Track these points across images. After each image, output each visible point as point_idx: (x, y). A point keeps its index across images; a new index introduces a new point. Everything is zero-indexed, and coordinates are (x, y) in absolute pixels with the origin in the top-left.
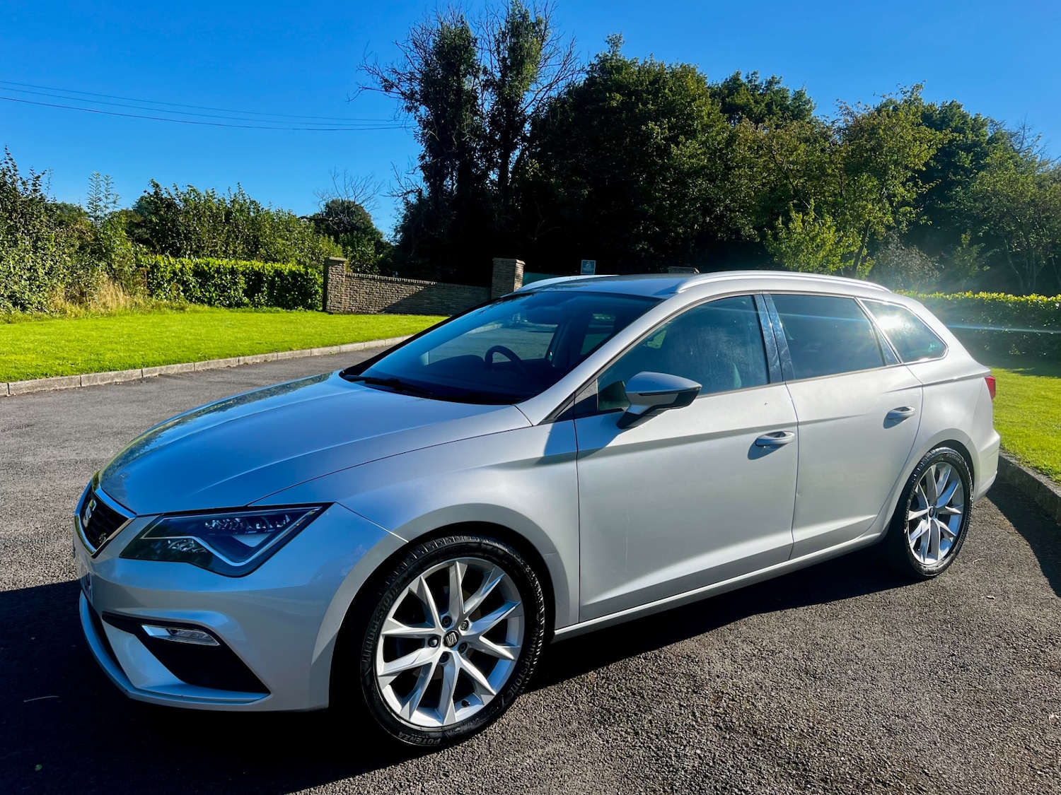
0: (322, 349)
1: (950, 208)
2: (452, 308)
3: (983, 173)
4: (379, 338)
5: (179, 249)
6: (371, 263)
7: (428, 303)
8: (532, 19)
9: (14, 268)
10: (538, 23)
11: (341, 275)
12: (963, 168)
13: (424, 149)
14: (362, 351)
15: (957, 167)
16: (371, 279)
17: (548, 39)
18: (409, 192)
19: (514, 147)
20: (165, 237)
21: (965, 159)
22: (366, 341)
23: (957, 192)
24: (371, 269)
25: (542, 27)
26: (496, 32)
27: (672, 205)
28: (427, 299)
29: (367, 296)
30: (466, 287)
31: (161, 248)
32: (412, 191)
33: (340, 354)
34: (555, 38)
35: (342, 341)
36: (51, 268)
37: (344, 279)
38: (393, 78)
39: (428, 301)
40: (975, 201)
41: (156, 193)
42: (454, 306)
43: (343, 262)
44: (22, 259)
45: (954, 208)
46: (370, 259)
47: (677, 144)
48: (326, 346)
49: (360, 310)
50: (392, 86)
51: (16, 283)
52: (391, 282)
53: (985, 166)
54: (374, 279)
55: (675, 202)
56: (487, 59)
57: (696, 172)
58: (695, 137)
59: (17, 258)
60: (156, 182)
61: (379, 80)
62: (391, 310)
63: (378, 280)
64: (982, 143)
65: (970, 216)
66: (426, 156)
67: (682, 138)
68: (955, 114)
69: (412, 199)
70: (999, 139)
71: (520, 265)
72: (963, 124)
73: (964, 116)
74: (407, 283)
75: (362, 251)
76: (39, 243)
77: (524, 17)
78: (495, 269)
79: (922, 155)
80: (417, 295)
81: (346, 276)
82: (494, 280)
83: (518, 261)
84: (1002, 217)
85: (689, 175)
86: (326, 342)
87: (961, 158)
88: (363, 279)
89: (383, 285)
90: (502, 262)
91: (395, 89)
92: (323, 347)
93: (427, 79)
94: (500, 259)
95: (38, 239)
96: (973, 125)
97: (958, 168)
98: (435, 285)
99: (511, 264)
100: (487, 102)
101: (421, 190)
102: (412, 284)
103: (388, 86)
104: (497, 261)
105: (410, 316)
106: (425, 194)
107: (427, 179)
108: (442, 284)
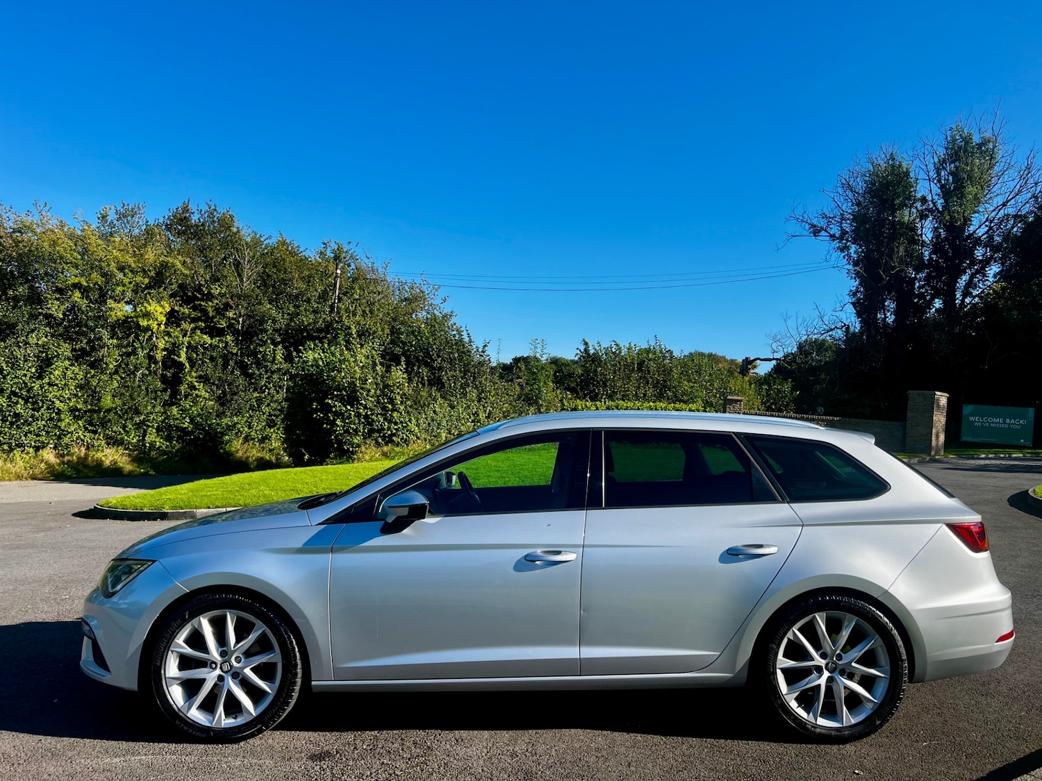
5: (597, 395)
6: (787, 400)
8: (976, 139)
9: (462, 413)
10: (985, 142)
13: (856, 286)
17: (998, 156)
18: (833, 329)
20: (587, 385)
24: (786, 406)
25: (991, 146)
26: (936, 160)
30: (876, 422)
31: (584, 394)
32: (838, 327)
34: (1006, 154)
36: (490, 413)
38: (822, 223)
41: (585, 350)
43: (740, 401)
44: (468, 407)
46: (786, 397)
50: (820, 231)
51: (463, 425)
56: (926, 188)
59: (465, 406)
60: (587, 341)
61: (807, 227)
66: (858, 291)
71: (941, 397)
75: (778, 389)
76: (483, 395)
77: (967, 140)
78: (910, 403)
82: (909, 414)
83: (937, 393)
90: (919, 395)
91: (823, 233)
93: (859, 219)
94: (916, 392)
95: (483, 391)
98: (839, 420)
99: (929, 396)
100: (927, 231)
101: (849, 326)
103: (816, 231)
104: (912, 394)
106: (854, 329)
107: (859, 314)
108: (847, 419)
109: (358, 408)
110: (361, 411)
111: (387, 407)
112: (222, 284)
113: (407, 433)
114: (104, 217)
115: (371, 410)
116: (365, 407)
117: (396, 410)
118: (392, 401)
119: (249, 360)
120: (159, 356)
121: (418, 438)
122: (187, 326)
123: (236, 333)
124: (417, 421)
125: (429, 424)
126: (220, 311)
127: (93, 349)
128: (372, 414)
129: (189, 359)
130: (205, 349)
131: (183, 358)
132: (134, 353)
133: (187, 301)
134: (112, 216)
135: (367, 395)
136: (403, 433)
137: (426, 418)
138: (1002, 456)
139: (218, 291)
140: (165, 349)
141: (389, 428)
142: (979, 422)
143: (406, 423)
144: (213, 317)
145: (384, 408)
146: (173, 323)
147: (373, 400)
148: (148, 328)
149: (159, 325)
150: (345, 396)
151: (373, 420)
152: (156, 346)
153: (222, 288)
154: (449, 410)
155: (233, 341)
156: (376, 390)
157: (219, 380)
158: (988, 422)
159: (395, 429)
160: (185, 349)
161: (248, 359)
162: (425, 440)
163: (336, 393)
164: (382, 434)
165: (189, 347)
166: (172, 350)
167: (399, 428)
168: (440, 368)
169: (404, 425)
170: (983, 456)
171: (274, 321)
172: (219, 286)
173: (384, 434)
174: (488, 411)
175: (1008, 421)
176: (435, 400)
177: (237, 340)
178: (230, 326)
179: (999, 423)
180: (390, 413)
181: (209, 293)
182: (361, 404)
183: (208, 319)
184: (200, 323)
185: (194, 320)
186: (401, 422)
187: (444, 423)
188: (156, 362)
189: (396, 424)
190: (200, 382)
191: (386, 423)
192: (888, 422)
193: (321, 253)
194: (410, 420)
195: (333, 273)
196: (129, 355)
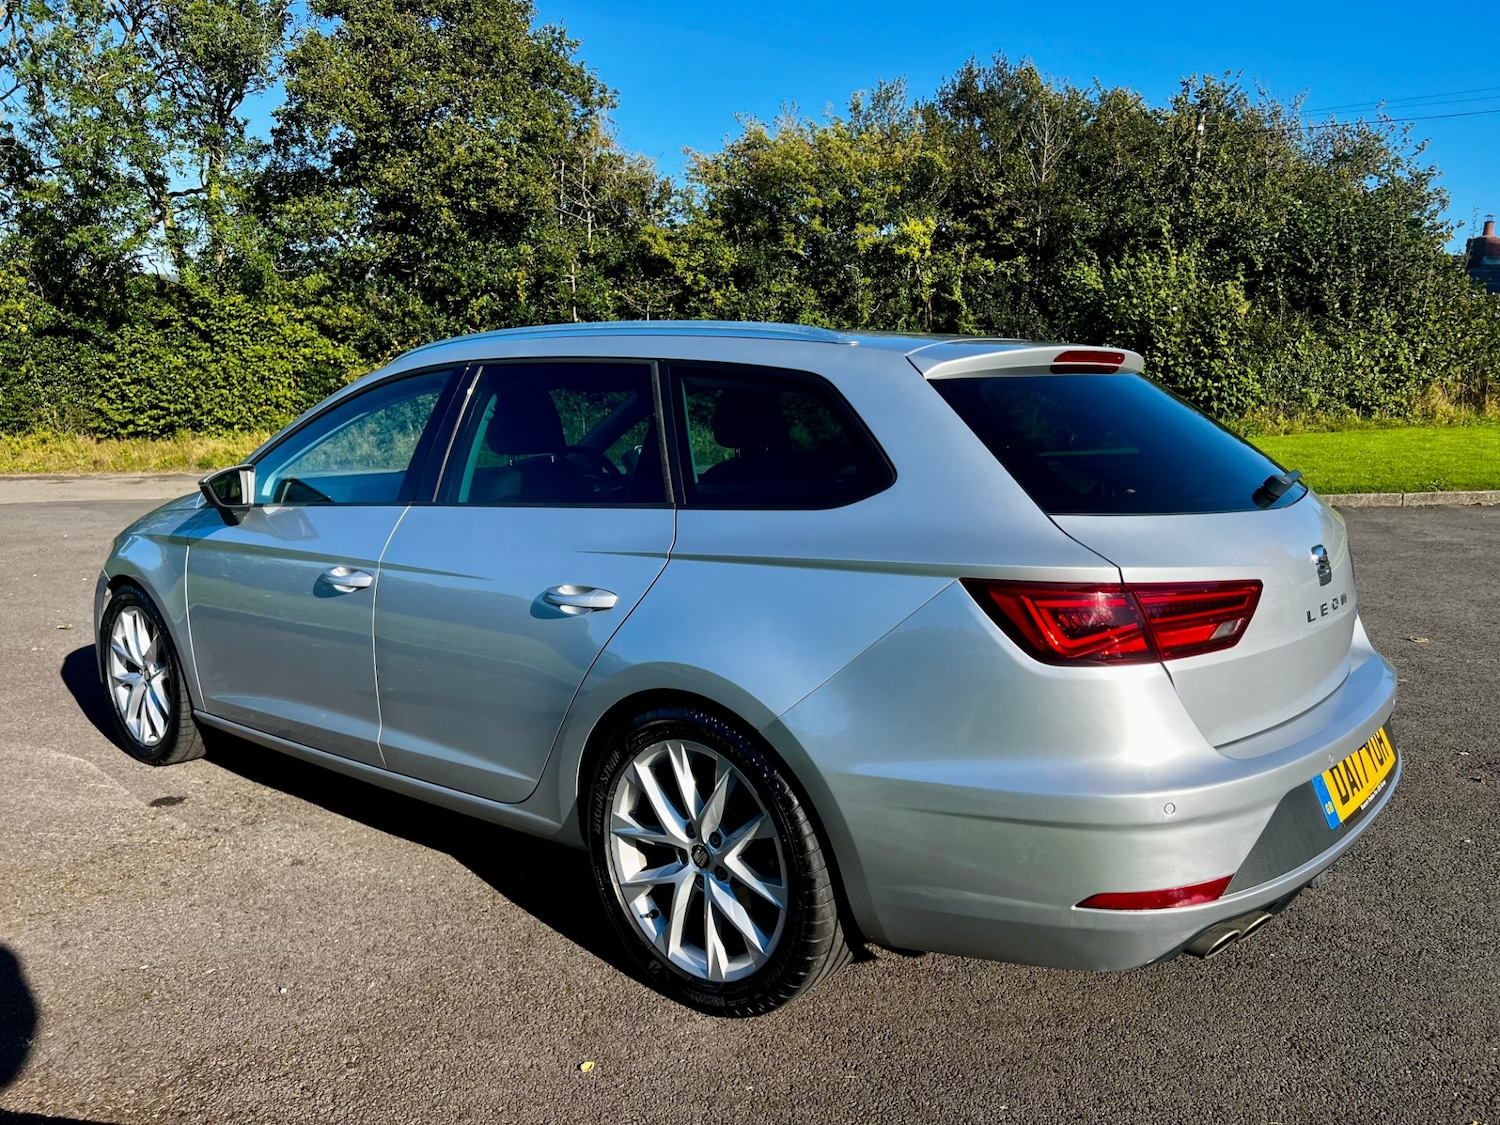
9: (1358, 356)
44: (1373, 344)
59: (1364, 342)
109: (1152, 356)
110: (1157, 359)
111: (1202, 351)
112: (1008, 179)
113: (1239, 395)
114: (856, 107)
115: (1175, 358)
116: (1165, 353)
117: (1218, 356)
118: (1210, 341)
119: (1049, 291)
120: (926, 294)
121: (1262, 403)
122: (962, 249)
123: (1031, 251)
124: (1259, 373)
125: (1285, 378)
126: (1005, 221)
127: (846, 292)
128: (1176, 365)
129: (965, 295)
130: (989, 279)
131: (958, 295)
132: (895, 294)
133: (961, 211)
134: (865, 105)
135: (1168, 334)
136: (1230, 395)
137: (1279, 368)
139: (1002, 190)
140: (932, 286)
141: (1205, 387)
143: (1236, 377)
144: (997, 230)
145: (1197, 353)
146: (943, 247)
147: (1178, 340)
148: (907, 258)
149: (922, 251)
150: (1133, 336)
151: (1177, 374)
152: (921, 282)
153: (1008, 185)
154: (1328, 352)
155: (1026, 264)
156: (1183, 324)
157: (1007, 324)
159: (1216, 388)
160: (960, 283)
161: (1047, 289)
162: (1277, 405)
163: (1117, 332)
164: (1193, 397)
165: (966, 279)
166: (942, 285)
167: (1223, 386)
168: (1319, 278)
169: (1233, 381)
171: (1084, 226)
172: (1004, 182)
173: (1197, 398)
174: (1421, 349)
176: (1297, 335)
177: (1033, 261)
178: (1021, 241)
180: (1207, 361)
181: (990, 196)
182: (1158, 349)
183: (990, 235)
184: (979, 242)
185: (971, 239)
186: (1228, 376)
187: (1316, 375)
188: (923, 304)
189: (1217, 379)
190: (980, 329)
191: (1200, 379)
193: (1177, 101)
194: (1245, 373)
195: (1190, 133)
196: (887, 297)
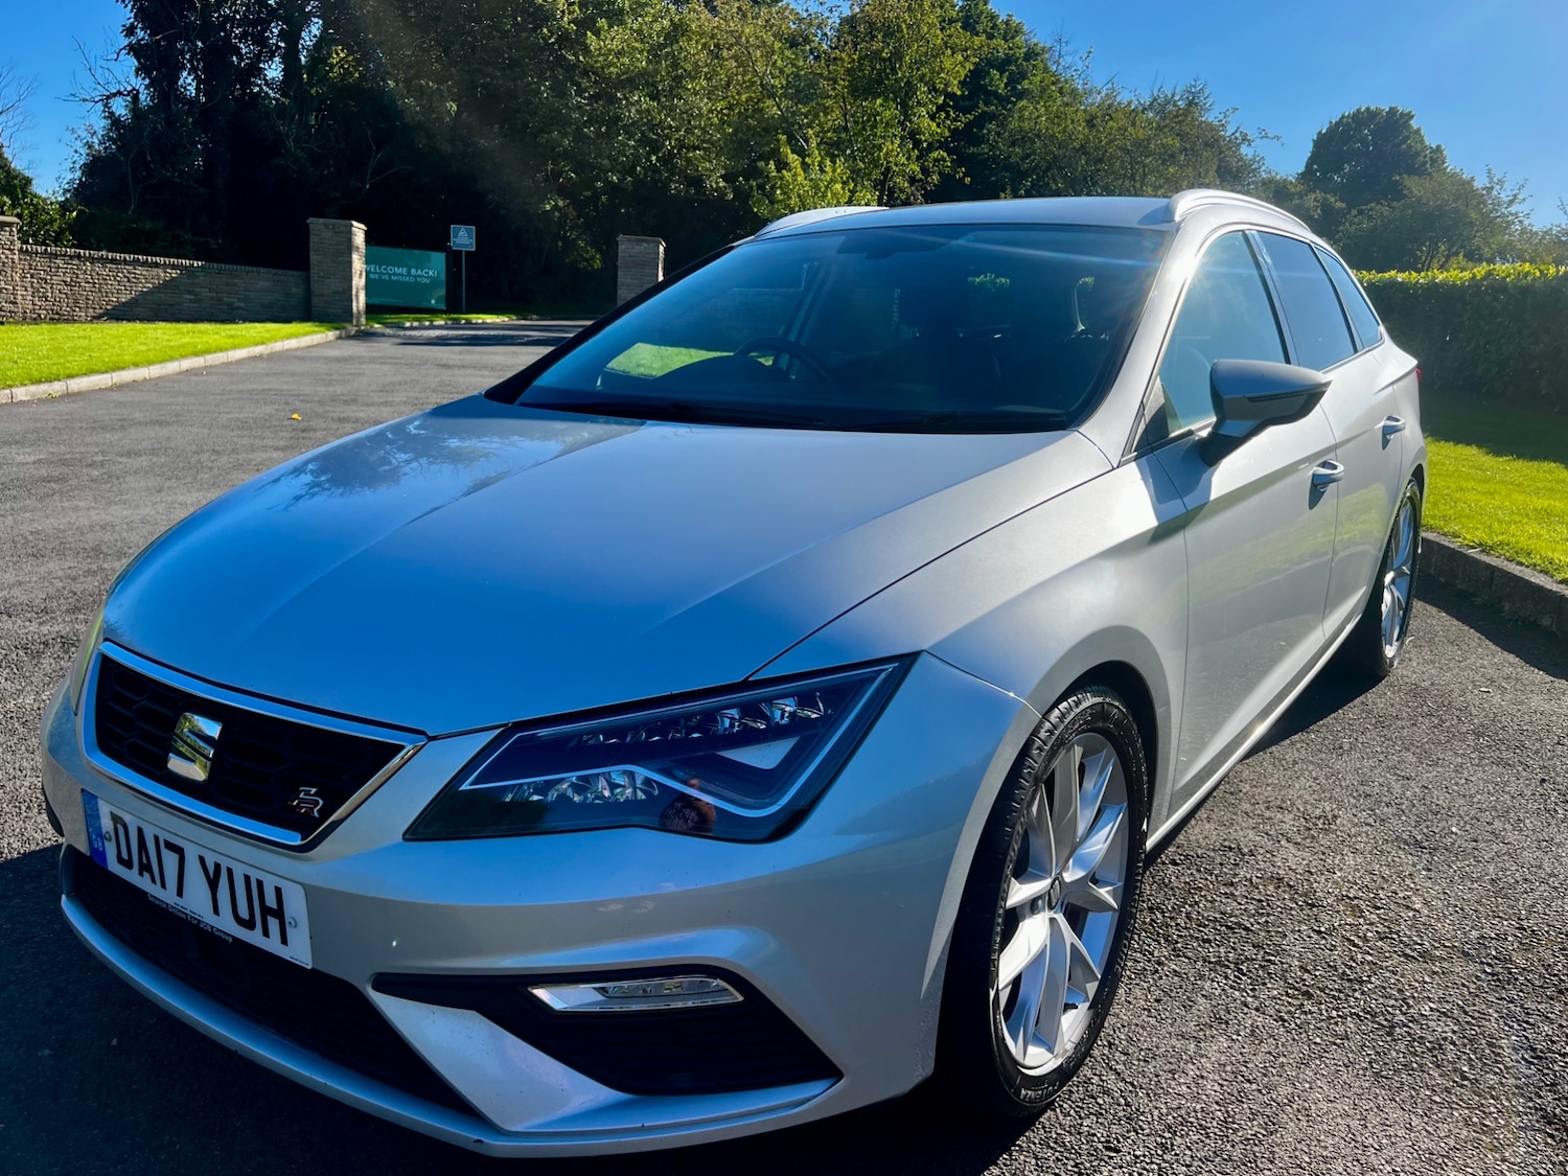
0: (33, 388)
1: (982, 154)
2: (239, 308)
3: (1024, 103)
4: (136, 365)
6: (55, 228)
7: (191, 301)
11: (9, 249)
12: (995, 94)
13: (132, 15)
14: (110, 389)
15: (988, 93)
16: (71, 257)
18: (114, 95)
19: (306, 19)
21: (998, 81)
22: (114, 370)
23: (989, 131)
27: (598, 133)
28: (189, 292)
29: (67, 290)
30: (262, 270)
32: (119, 93)
33: (69, 396)
35: (68, 372)
37: (16, 257)
39: (192, 297)
40: (1013, 144)
42: (242, 305)
43: (10, 225)
45: (987, 153)
46: (52, 221)
47: (597, 33)
48: (39, 382)
49: (57, 317)
52: (113, 261)
53: (1024, 92)
54: (79, 256)
55: (603, 129)
57: (630, 82)
58: (622, 23)
62: (120, 314)
63: (87, 259)
64: (1018, 58)
65: (1008, 167)
66: (136, 28)
67: (602, 23)
68: (982, 13)
69: (120, 108)
70: (1038, 54)
71: (359, 232)
72: (992, 28)
73: (993, 17)
74: (145, 264)
78: (313, 239)
79: (954, 71)
80: (167, 285)
81: (21, 250)
82: (314, 258)
83: (355, 223)
84: (1049, 168)
85: (620, 84)
86: (36, 374)
87: (992, 80)
88: (56, 256)
89: (98, 267)
90: (326, 226)
92: (33, 383)
94: (321, 220)
96: (1005, 32)
97: (992, 96)
98: (202, 267)
99: (344, 229)
101: (138, 91)
102: (156, 265)
104: (315, 223)
105: (162, 325)
106: (145, 98)
107: (143, 71)
108: (215, 265)
138: (427, 323)
142: (376, 273)
158: (387, 273)
170: (408, 324)
175: (413, 271)
179: (402, 275)
192: (280, 271)
